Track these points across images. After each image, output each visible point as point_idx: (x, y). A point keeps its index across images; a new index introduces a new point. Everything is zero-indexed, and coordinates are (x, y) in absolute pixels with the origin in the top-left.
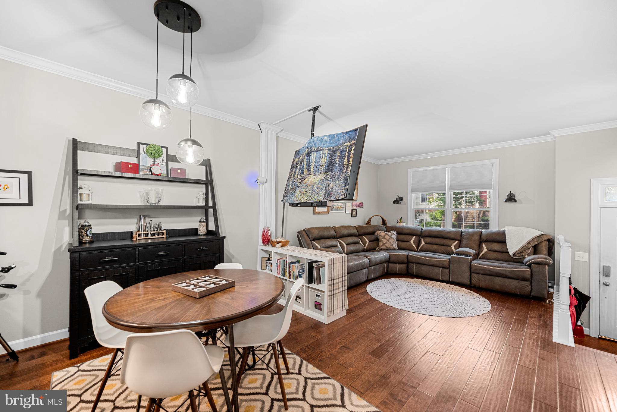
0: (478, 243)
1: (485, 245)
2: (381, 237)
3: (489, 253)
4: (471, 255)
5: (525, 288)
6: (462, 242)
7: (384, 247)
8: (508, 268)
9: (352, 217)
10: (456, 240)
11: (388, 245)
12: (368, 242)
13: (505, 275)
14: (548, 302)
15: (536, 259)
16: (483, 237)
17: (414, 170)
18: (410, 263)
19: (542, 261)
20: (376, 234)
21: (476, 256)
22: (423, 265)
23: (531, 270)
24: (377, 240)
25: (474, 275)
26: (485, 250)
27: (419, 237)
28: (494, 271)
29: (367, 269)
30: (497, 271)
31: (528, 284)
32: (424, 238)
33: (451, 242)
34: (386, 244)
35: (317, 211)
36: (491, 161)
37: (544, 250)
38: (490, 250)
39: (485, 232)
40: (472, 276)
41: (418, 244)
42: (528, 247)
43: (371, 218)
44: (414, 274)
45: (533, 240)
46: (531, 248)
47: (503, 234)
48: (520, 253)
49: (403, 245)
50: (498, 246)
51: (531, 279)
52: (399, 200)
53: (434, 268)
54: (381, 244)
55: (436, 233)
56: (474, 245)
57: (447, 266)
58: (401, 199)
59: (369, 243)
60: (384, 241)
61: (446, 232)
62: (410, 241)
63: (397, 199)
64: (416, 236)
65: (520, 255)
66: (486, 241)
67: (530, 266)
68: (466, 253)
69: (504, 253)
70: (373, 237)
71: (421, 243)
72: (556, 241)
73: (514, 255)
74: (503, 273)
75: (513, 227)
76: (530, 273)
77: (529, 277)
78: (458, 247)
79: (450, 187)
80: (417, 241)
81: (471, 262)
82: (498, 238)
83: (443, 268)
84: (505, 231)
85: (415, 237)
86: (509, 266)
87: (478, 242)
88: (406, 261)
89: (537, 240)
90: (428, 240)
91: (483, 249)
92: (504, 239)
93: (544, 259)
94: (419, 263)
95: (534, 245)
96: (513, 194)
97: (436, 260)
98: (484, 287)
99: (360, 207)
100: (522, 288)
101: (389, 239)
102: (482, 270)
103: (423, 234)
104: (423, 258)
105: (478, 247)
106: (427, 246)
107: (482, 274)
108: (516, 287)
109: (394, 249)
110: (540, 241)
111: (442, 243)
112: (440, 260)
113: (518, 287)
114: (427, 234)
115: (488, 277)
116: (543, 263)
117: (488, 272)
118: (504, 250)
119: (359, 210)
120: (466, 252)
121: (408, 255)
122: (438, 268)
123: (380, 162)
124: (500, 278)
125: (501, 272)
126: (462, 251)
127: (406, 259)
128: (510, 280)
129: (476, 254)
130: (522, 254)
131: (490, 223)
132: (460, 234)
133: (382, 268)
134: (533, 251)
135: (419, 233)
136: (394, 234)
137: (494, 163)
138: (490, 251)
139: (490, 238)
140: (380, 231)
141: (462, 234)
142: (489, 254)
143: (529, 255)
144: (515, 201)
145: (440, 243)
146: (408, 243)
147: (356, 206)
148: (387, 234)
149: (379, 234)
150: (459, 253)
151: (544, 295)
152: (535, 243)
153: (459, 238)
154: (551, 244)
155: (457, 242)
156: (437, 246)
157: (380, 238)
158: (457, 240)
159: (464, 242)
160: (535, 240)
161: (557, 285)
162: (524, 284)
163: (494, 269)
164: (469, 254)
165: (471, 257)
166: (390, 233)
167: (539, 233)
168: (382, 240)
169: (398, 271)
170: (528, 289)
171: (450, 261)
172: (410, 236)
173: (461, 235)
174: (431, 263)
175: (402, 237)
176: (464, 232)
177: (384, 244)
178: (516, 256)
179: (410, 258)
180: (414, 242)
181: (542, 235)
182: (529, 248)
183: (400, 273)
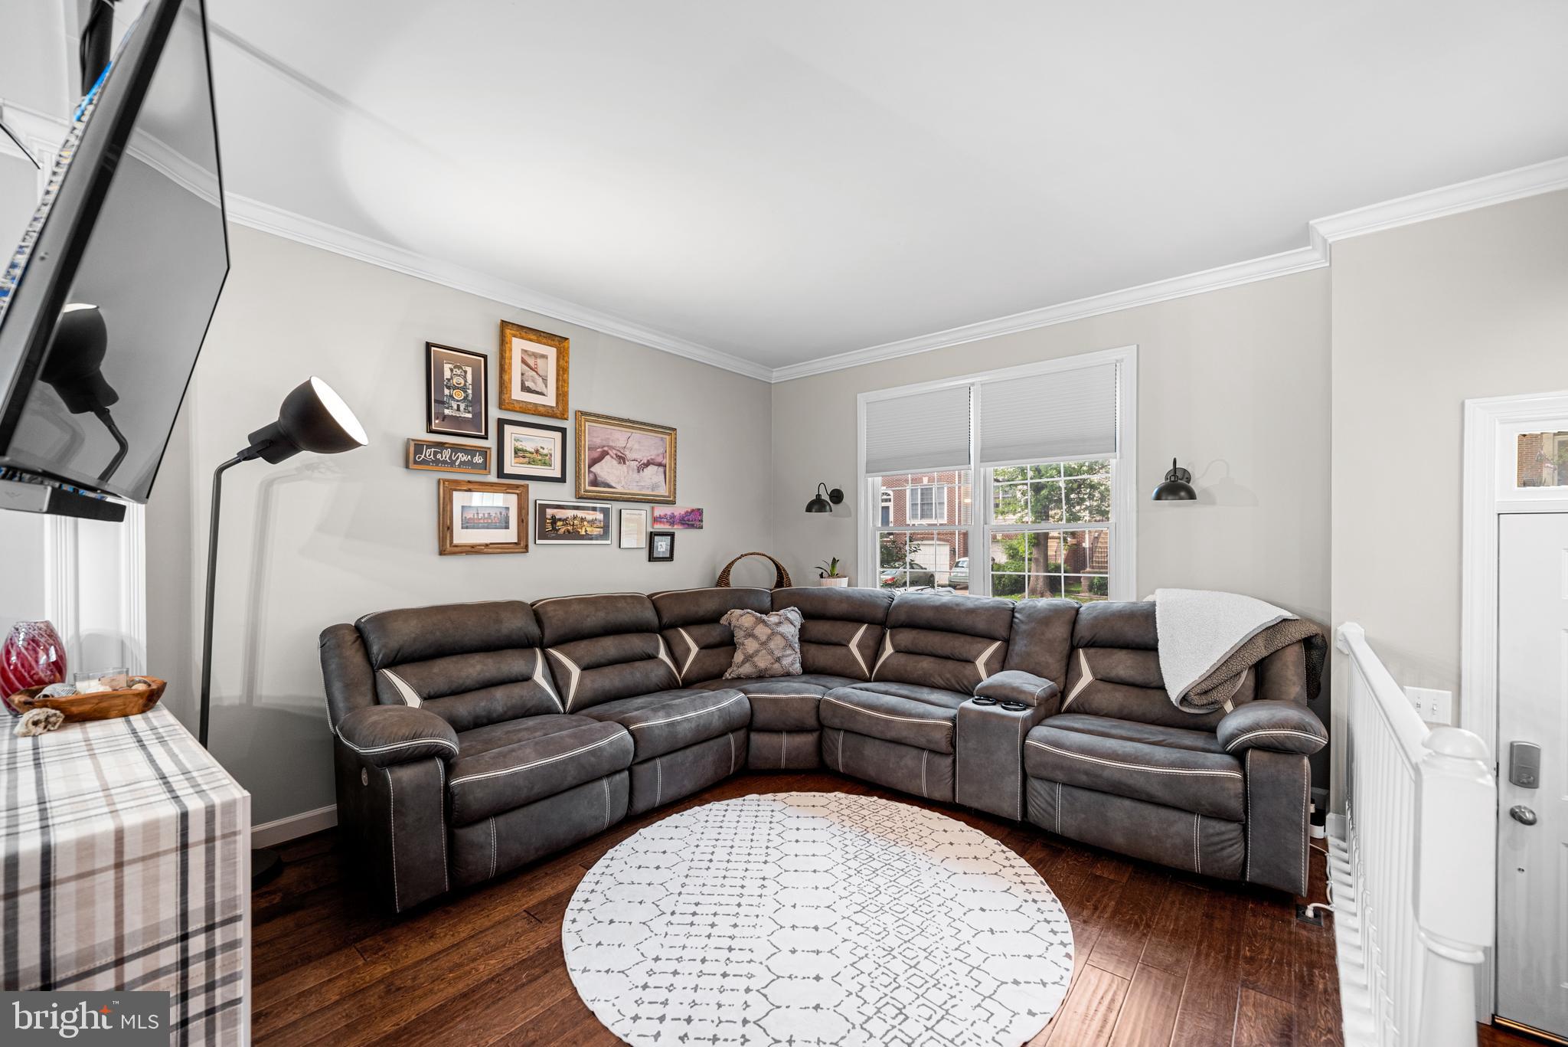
0: (1065, 652)
1: (1088, 660)
2: (742, 633)
3: (1099, 691)
4: (1030, 700)
5: (1223, 849)
6: (1010, 648)
7: (747, 669)
8: (1157, 764)
9: (650, 561)
10: (994, 639)
11: (762, 662)
12: (695, 649)
13: (1148, 794)
14: (1310, 913)
15: (1262, 728)
16: (1083, 631)
17: (872, 396)
18: (826, 729)
19: (1287, 737)
20: (724, 621)
21: (1053, 706)
22: (867, 739)
23: (1245, 776)
24: (729, 643)
25: (1035, 784)
26: (1086, 678)
27: (879, 627)
28: (1106, 774)
29: (626, 773)
30: (1117, 776)
31: (1235, 834)
32: (894, 630)
33: (974, 645)
34: (756, 659)
35: (455, 542)
36: (1113, 355)
37: (1295, 679)
38: (1104, 679)
39: (1088, 608)
40: (1029, 789)
41: (873, 652)
42: (1235, 667)
43: (732, 563)
44: (841, 769)
45: (1251, 640)
46: (1244, 674)
47: (1148, 616)
48: (1206, 692)
49: (823, 656)
50: (1129, 663)
51: (1246, 812)
52: (823, 503)
53: (904, 750)
54: (738, 657)
55: (930, 614)
56: (1050, 660)
57: (944, 746)
58: (837, 496)
59: (698, 654)
60: (751, 646)
61: (960, 611)
62: (849, 642)
63: (819, 495)
64: (871, 622)
65: (1204, 700)
66: (1091, 644)
67: (1239, 756)
68: (1015, 695)
69: (1150, 692)
70: (714, 633)
71: (884, 649)
72: (1336, 644)
73: (1184, 699)
74: (1140, 783)
75: (1184, 591)
76: (1240, 786)
77: (1236, 805)
78: (997, 666)
79: (982, 450)
80: (871, 643)
81: (1025, 735)
82: (1131, 633)
83: (932, 751)
84: (1154, 605)
85: (867, 629)
86: (1160, 753)
87: (1066, 646)
88: (811, 721)
89: (1268, 641)
90: (907, 637)
91: (1080, 675)
92: (1151, 636)
93: (1295, 728)
94: (857, 730)
95: (1254, 660)
96: (1185, 471)
97: (909, 723)
98: (1071, 833)
99: (692, 526)
100: (1211, 849)
101: (769, 638)
102: (1062, 768)
103: (892, 619)
104: (864, 715)
105: (1064, 663)
106: (902, 659)
107: (1064, 784)
108: (1188, 845)
109: (788, 675)
110: (1278, 643)
111: (947, 651)
112: (921, 725)
113: (1197, 843)
114: (903, 617)
115: (1084, 796)
116: (1289, 745)
117: (1084, 778)
118: (1151, 678)
119: (682, 535)
120: (1014, 689)
121: (819, 701)
122: (915, 752)
123: (775, 374)
124: (1127, 803)
125: (1131, 782)
126: (1002, 686)
127: (813, 713)
128: (1164, 813)
129: (1053, 695)
130: (1214, 696)
131: (1111, 576)
132: (1007, 617)
133: (710, 758)
134: (1251, 683)
135: (880, 615)
136: (787, 619)
137: (1122, 360)
138: (1101, 680)
139: (1104, 634)
140: (738, 612)
141: (1013, 617)
142: (1099, 695)
143: (1238, 703)
144: (1191, 495)
145: (940, 652)
146: (839, 651)
147: (672, 520)
148: (764, 622)
149: (734, 623)
150: (990, 692)
151: (1296, 882)
152: (1260, 652)
153: (1004, 633)
154: (1315, 654)
155: (997, 644)
156: (931, 659)
157: (739, 635)
158: (998, 640)
159: (1020, 646)
160: (1260, 642)
161: (1337, 812)
162: (1218, 834)
163: (1104, 767)
164: (1022, 697)
165: (1028, 712)
166: (773, 618)
167: (1271, 614)
168: (743, 644)
169: (783, 761)
170: (1235, 852)
171: (955, 726)
172: (850, 625)
173: (1012, 622)
174: (891, 734)
175: (820, 629)
176: (1021, 610)
177: (748, 658)
178: (1191, 705)
179: (825, 713)
180: (859, 646)
181: (1285, 620)
182: (1238, 674)
183: (791, 766)
